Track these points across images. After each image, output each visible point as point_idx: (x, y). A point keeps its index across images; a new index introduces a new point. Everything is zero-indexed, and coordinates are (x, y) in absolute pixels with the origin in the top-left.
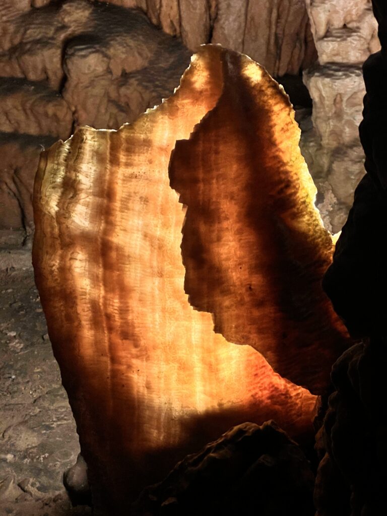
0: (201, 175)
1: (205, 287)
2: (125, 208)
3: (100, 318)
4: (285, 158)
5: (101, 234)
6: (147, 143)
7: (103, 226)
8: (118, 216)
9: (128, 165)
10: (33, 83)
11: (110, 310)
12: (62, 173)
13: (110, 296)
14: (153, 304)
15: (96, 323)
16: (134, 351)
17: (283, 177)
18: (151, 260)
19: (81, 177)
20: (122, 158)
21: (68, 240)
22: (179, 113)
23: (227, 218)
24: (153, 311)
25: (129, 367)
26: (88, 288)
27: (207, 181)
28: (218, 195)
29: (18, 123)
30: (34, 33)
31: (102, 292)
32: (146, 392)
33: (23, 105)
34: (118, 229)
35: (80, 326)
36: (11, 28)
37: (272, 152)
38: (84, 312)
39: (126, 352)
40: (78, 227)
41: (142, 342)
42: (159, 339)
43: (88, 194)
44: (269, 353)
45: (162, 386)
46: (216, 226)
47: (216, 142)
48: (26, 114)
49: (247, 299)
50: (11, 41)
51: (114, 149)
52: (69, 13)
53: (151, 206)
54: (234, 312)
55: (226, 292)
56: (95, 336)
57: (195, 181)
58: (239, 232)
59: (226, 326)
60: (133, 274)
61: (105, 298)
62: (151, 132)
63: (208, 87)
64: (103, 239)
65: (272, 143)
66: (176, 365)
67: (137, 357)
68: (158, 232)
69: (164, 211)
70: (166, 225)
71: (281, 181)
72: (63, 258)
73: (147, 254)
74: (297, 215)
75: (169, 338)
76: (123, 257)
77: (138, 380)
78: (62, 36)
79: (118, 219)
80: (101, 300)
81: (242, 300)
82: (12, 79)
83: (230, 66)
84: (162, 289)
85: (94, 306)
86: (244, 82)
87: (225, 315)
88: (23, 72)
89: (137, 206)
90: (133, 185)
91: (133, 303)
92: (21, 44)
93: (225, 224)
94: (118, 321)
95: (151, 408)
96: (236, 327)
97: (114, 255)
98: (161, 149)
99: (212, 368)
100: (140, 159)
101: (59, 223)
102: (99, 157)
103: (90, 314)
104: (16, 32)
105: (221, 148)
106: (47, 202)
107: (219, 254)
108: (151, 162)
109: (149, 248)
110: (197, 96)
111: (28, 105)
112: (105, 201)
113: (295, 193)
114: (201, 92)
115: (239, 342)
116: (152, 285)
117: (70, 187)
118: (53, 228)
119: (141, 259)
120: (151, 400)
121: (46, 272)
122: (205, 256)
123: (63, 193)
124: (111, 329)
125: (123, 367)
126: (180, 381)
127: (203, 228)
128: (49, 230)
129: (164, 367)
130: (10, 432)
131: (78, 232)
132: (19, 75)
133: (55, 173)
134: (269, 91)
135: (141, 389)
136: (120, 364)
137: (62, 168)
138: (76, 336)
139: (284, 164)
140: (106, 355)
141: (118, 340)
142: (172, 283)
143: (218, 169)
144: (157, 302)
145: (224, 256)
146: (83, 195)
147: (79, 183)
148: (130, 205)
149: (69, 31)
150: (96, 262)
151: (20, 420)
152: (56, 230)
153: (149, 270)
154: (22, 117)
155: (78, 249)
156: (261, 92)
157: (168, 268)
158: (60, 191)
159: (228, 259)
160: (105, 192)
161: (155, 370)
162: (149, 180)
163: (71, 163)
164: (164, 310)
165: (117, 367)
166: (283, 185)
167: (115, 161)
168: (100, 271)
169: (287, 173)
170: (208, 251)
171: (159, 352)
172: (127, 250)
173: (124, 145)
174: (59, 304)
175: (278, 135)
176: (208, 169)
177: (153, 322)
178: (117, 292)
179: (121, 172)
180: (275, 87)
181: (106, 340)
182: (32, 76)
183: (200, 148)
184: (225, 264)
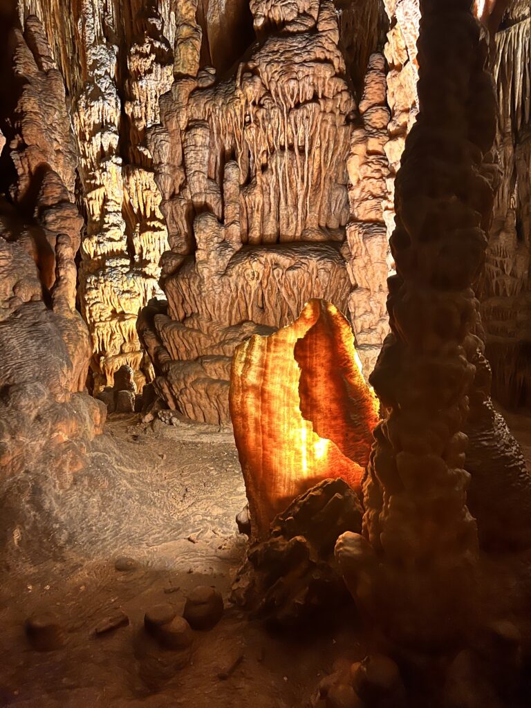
0: (308, 355)
1: (309, 408)
2: (273, 372)
3: (259, 427)
4: (348, 349)
5: (260, 386)
6: (284, 342)
7: (262, 381)
8: (269, 377)
9: (274, 352)
10: (228, 357)
11: (263, 423)
12: (244, 356)
13: (264, 415)
14: (284, 420)
15: (256, 430)
16: (274, 444)
17: (346, 357)
18: (284, 398)
19: (253, 358)
20: (272, 348)
21: (245, 388)
22: (299, 328)
23: (320, 376)
24: (284, 424)
25: (271, 452)
26: (254, 412)
27: (311, 357)
28: (316, 365)
29: (220, 374)
30: (230, 336)
31: (260, 414)
32: (279, 466)
33: (223, 366)
34: (269, 383)
35: (249, 431)
36: (220, 334)
37: (341, 346)
38: (251, 424)
39: (270, 443)
40: (250, 381)
41: (278, 439)
42: (286, 438)
43: (256, 366)
44: (339, 444)
45: (287, 463)
46: (315, 379)
47: (316, 340)
48: (224, 371)
49: (329, 416)
50: (220, 339)
51: (269, 344)
52: (246, 327)
53: (285, 372)
54: (322, 422)
55: (319, 412)
56: (256, 436)
57: (305, 357)
58: (326, 382)
59: (318, 429)
60: (275, 405)
61: (261, 417)
62: (286, 336)
63: (312, 317)
64: (262, 388)
65: (341, 342)
66: (294, 452)
67: (275, 447)
68: (287, 384)
69: (290, 374)
70: (291, 381)
71: (345, 359)
72: (243, 397)
73: (282, 395)
74: (352, 377)
75: (291, 438)
76: (271, 397)
77: (275, 460)
78: (242, 337)
79: (269, 378)
80: (260, 418)
81: (326, 416)
82: (219, 356)
83: (323, 306)
84: (288, 413)
85: (256, 420)
86: (329, 313)
87: (318, 424)
88: (224, 353)
89: (278, 371)
90: (276, 362)
91: (275, 420)
92: (224, 340)
93: (319, 378)
94: (267, 429)
95: (280, 475)
96: (324, 430)
97: (266, 395)
98: (290, 345)
99: (311, 454)
100: (280, 349)
101: (242, 380)
102: (262, 348)
103: (254, 425)
104: (222, 335)
105: (318, 342)
106: (237, 370)
107: (316, 393)
108: (285, 350)
109: (283, 392)
110: (307, 321)
111: (225, 367)
112: (264, 369)
113: (352, 366)
114: (309, 319)
115: (325, 437)
116: (283, 411)
117: (248, 362)
118: (239, 382)
119: (279, 397)
120: (281, 470)
121: (235, 403)
122: (309, 393)
123: (245, 366)
124: (263, 432)
125: (268, 453)
126: (296, 460)
127: (308, 380)
128: (237, 383)
129: (288, 453)
130: (209, 508)
131: (250, 385)
132: (222, 354)
133: (241, 355)
134: (340, 318)
135: (277, 464)
136: (267, 450)
137: (245, 354)
138: (247, 436)
139: (346, 352)
140: (260, 446)
141: (266, 437)
142: (293, 410)
143: (316, 352)
144: (286, 419)
145: (318, 394)
146: (253, 367)
147: (252, 361)
148: (275, 371)
149: (246, 335)
150: (258, 398)
151: (214, 503)
152: (241, 383)
153: (282, 403)
154: (222, 372)
155: (250, 393)
156: (336, 318)
157: (291, 402)
158: (243, 364)
159: (320, 396)
160: (264, 365)
161: (284, 454)
162: (285, 360)
163: (249, 351)
164: (289, 423)
165: (266, 452)
166: (346, 361)
167: (269, 350)
168: (260, 403)
169: (348, 356)
170: (311, 391)
171: (286, 445)
172: (273, 393)
173: (274, 342)
174: (240, 419)
175: (344, 339)
176: (312, 352)
177: (284, 429)
178: (267, 413)
179: (272, 355)
180: (343, 316)
181: (261, 438)
182: (228, 355)
183: (308, 342)
184: (319, 398)
